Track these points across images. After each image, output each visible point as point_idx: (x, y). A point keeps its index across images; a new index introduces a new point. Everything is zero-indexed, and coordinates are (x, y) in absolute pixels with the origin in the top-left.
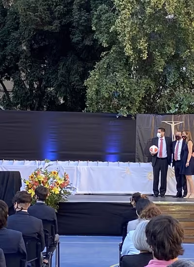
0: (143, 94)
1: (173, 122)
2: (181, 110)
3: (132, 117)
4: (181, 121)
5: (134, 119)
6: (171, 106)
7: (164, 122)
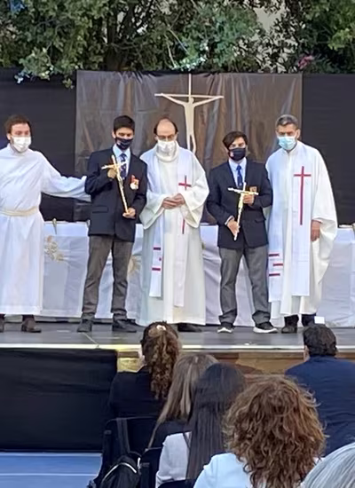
0: (100, 8)
1: (189, 95)
2: (216, 60)
3: (65, 82)
4: (215, 94)
5: (72, 87)
6: (186, 48)
7: (162, 97)
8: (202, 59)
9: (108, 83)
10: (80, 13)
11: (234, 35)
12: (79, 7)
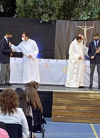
0: (61, 3)
2: (93, 17)
3: (52, 23)
4: (92, 26)
5: (54, 24)
6: (85, 14)
7: (78, 27)
8: (88, 17)
9: (64, 23)
10: (56, 5)
11: (97, 11)
12: (56, 3)
